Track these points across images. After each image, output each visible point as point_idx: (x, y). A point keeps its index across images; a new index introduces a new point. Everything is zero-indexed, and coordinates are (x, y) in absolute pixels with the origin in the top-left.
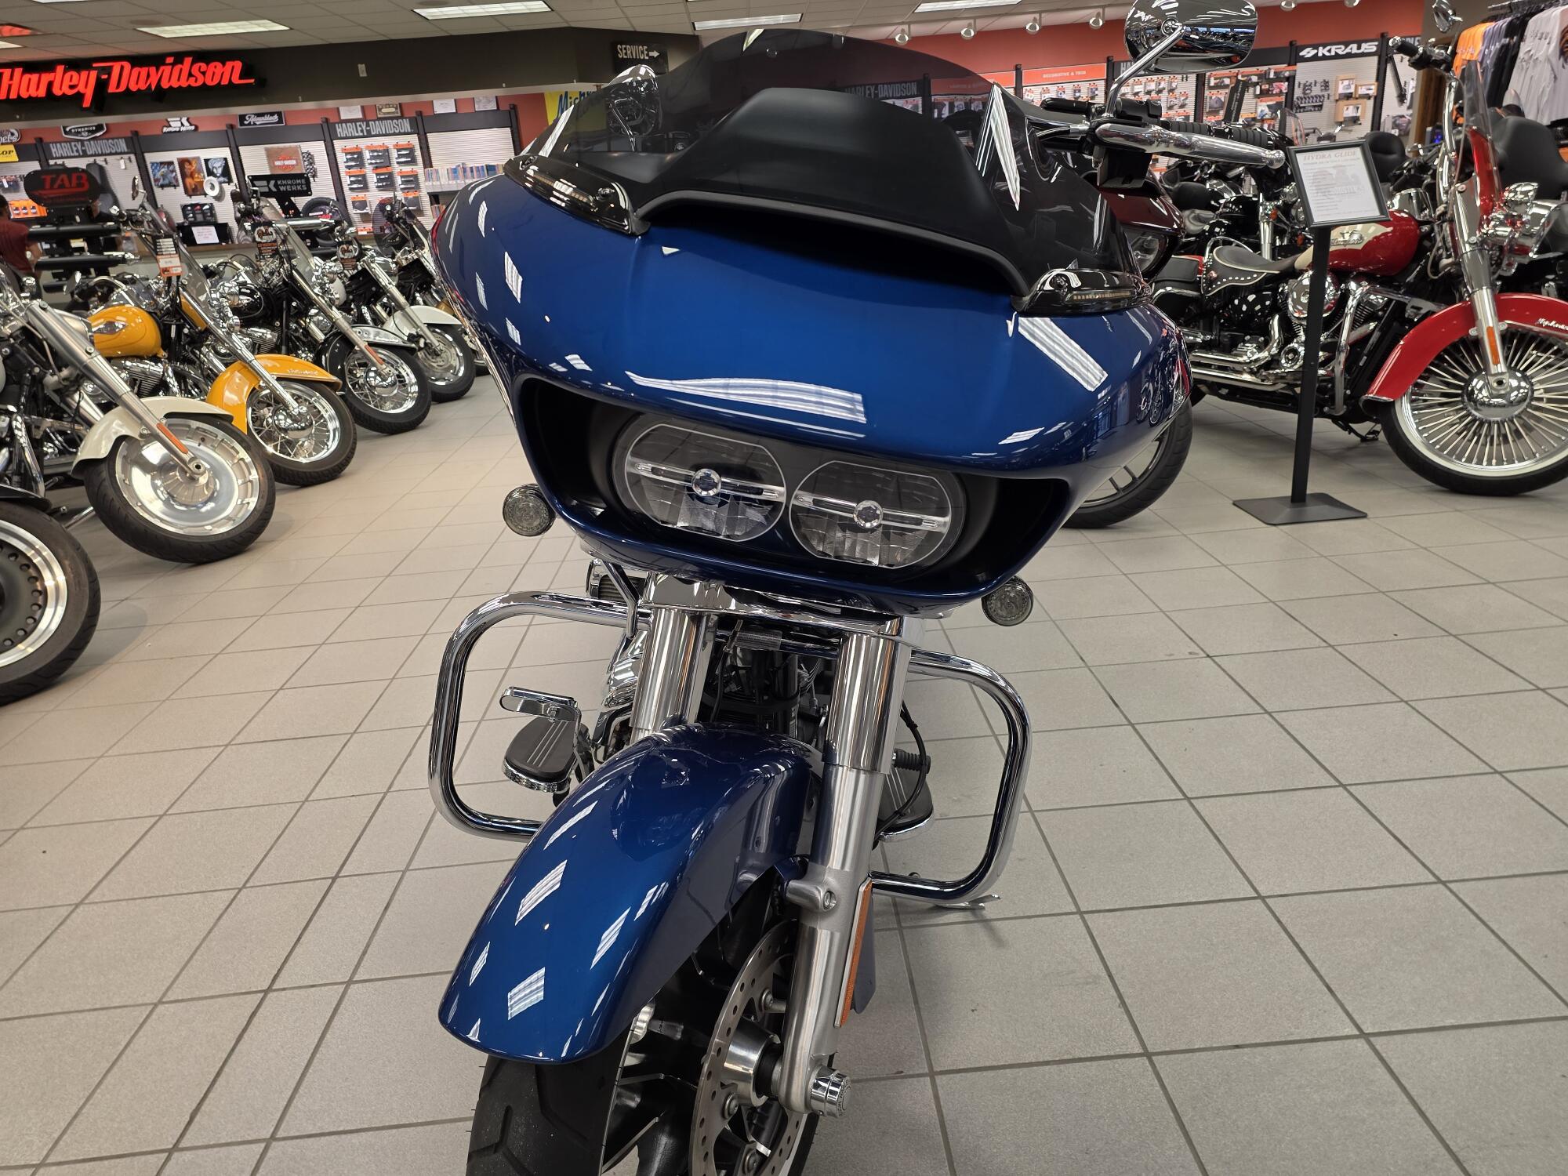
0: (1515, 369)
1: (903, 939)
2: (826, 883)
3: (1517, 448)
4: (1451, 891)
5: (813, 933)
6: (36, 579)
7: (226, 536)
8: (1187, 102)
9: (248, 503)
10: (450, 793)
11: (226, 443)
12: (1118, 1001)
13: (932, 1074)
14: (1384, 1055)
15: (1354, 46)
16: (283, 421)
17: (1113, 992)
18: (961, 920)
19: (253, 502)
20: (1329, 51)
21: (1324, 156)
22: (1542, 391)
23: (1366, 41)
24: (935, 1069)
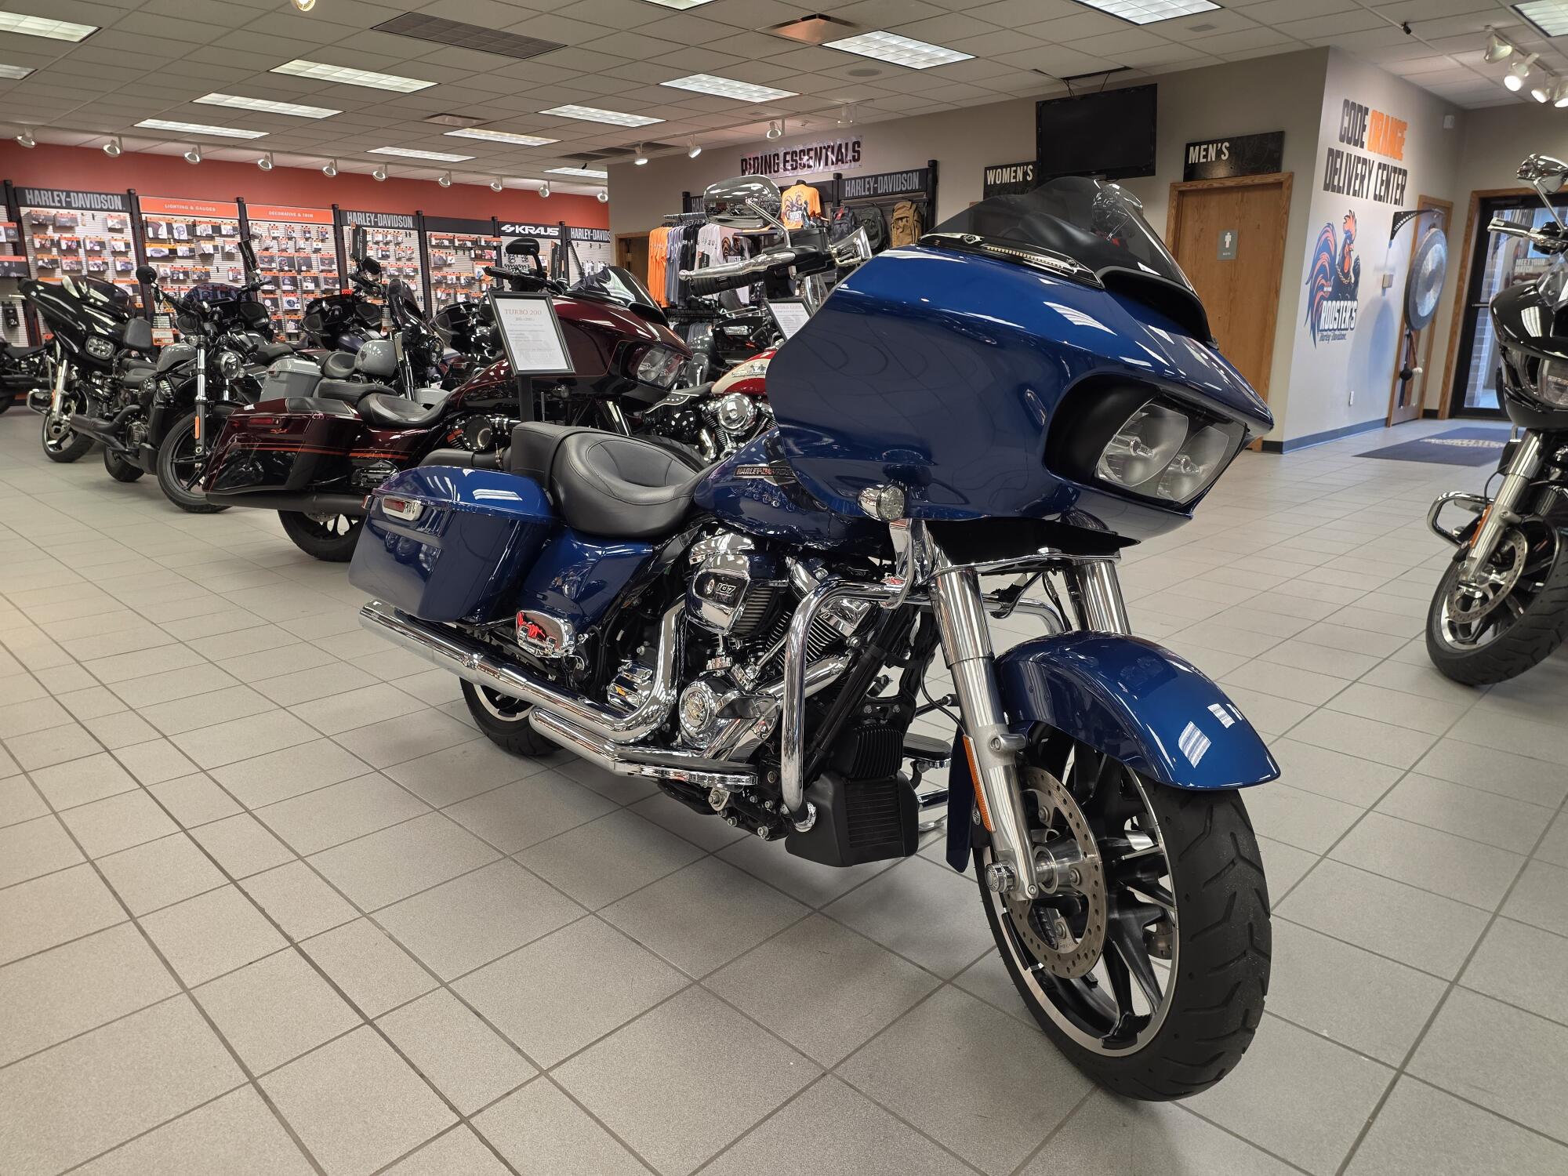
8: (414, 255)
15: (542, 229)
20: (524, 229)
23: (551, 227)
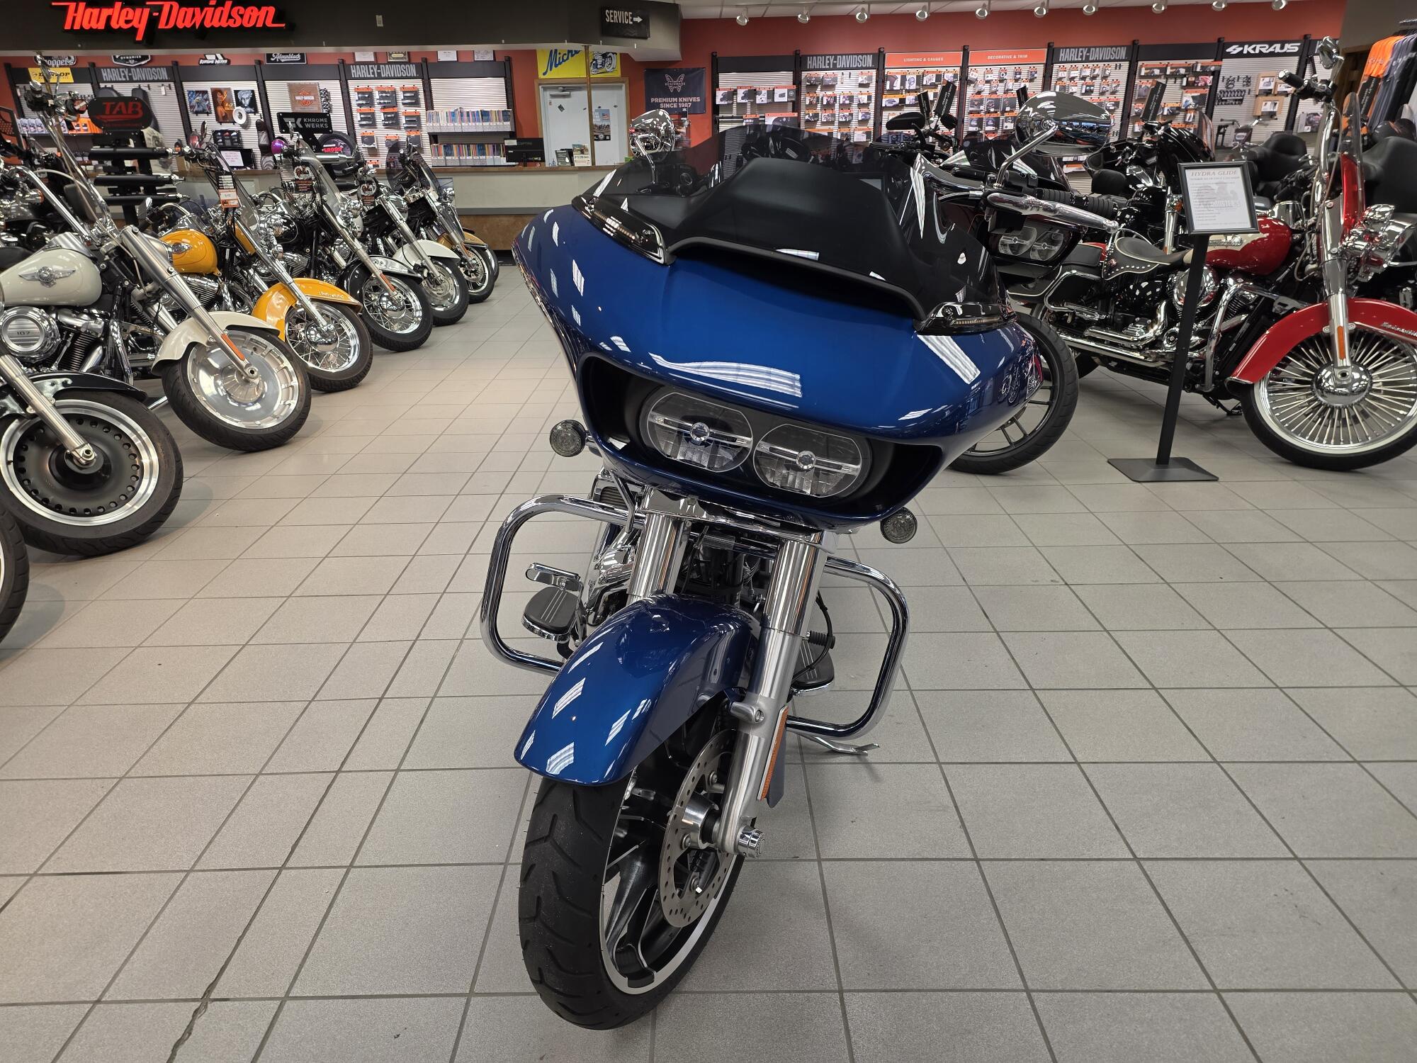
0: (1359, 364)
1: (805, 771)
2: (758, 705)
3: (1353, 429)
4: (1222, 768)
5: (747, 737)
6: (135, 456)
7: (271, 431)
8: (1119, 88)
9: (290, 405)
10: (494, 632)
11: (273, 353)
12: (960, 824)
13: (819, 860)
14: (1148, 873)
15: (1278, 46)
16: (314, 335)
17: (957, 817)
18: (849, 761)
19: (293, 404)
20: (1254, 49)
21: (1208, 173)
22: (1381, 384)
23: (1289, 42)
24: (822, 857)
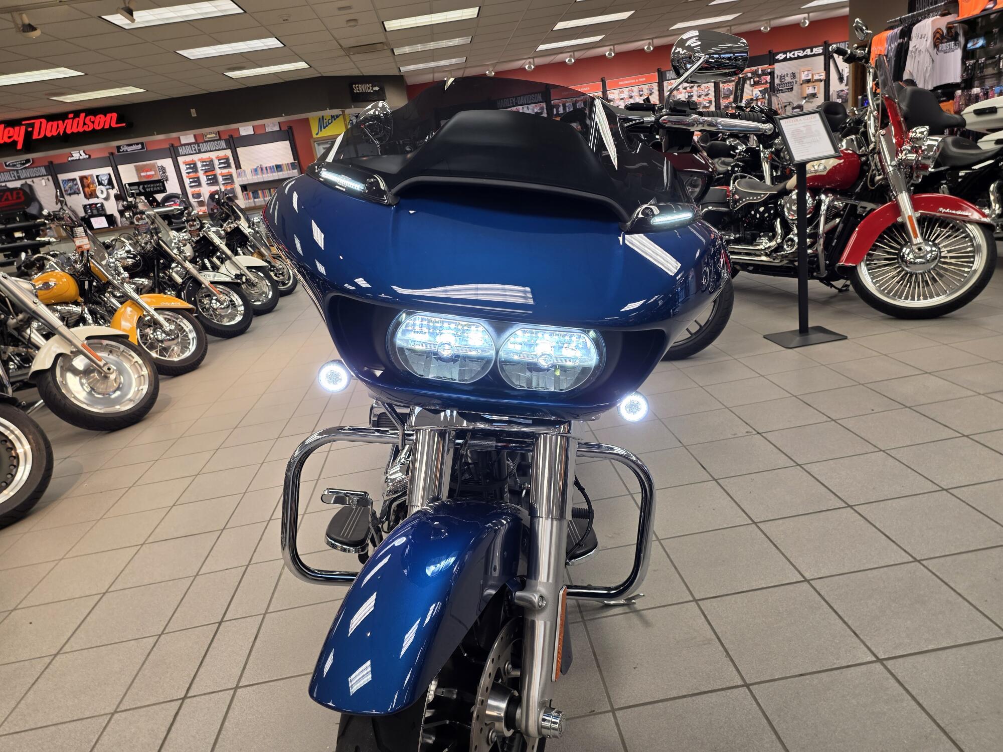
0: (928, 240)
1: (586, 627)
2: (539, 591)
3: (934, 288)
4: (924, 566)
5: (533, 623)
6: (11, 449)
7: (129, 412)
8: (709, 92)
9: (142, 389)
10: (295, 558)
11: (126, 352)
12: (725, 653)
13: (613, 711)
14: (893, 671)
15: (809, 50)
16: (160, 335)
17: (721, 648)
18: (621, 612)
19: (145, 388)
20: (794, 54)
21: (797, 120)
22: (946, 252)
23: (816, 47)
24: (615, 707)
